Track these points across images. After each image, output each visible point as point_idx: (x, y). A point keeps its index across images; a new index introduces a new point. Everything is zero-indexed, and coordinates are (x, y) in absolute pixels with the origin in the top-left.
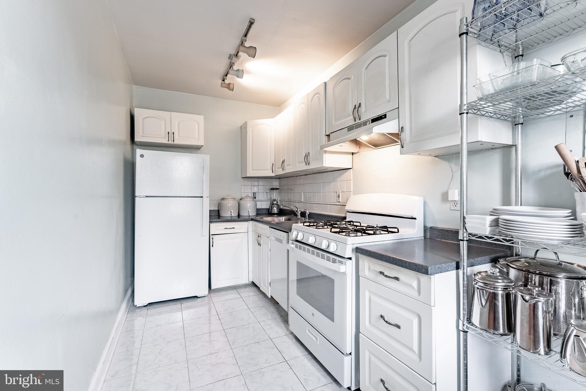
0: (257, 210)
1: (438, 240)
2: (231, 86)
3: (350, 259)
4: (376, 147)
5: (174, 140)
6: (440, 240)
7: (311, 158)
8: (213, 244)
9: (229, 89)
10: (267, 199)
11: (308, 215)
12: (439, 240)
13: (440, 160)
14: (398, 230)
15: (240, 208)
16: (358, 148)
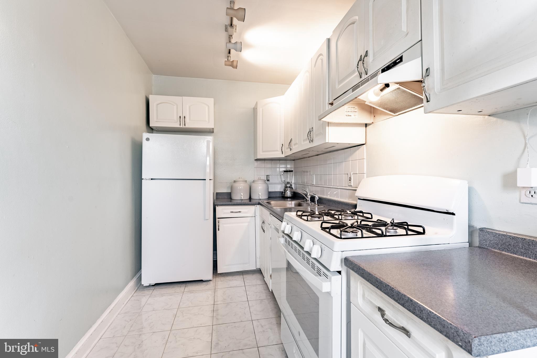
0: (270, 193)
1: (496, 252)
2: (235, 64)
3: (340, 272)
4: (395, 113)
5: (185, 124)
6: (499, 251)
7: (313, 134)
8: (219, 227)
9: (233, 67)
10: (281, 182)
11: (317, 200)
12: (498, 253)
13: (499, 120)
14: (424, 230)
15: (251, 191)
16: (372, 117)
